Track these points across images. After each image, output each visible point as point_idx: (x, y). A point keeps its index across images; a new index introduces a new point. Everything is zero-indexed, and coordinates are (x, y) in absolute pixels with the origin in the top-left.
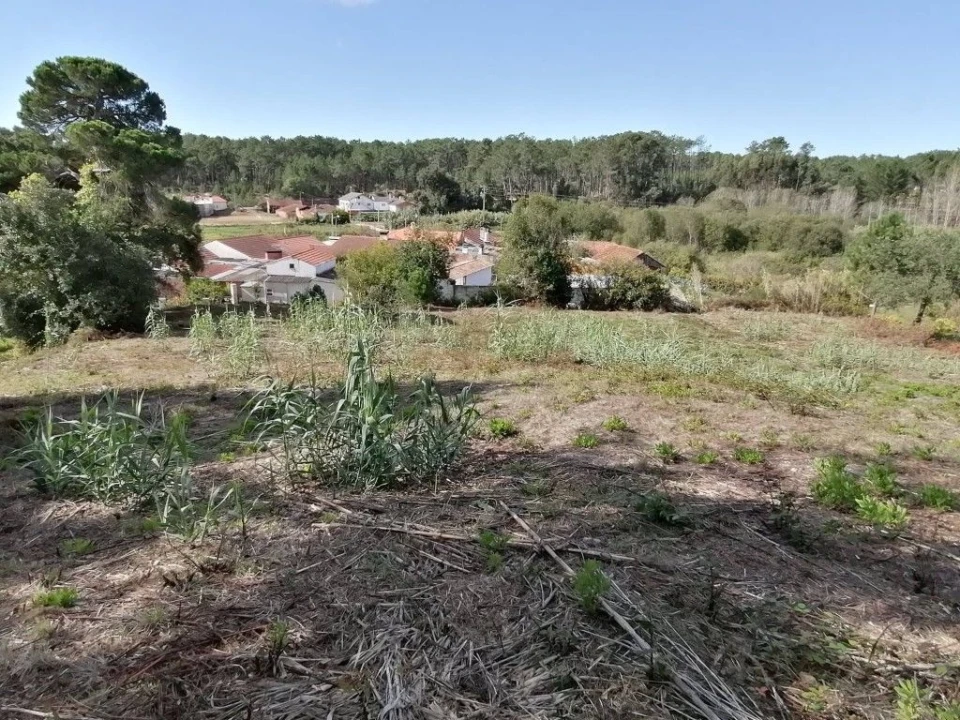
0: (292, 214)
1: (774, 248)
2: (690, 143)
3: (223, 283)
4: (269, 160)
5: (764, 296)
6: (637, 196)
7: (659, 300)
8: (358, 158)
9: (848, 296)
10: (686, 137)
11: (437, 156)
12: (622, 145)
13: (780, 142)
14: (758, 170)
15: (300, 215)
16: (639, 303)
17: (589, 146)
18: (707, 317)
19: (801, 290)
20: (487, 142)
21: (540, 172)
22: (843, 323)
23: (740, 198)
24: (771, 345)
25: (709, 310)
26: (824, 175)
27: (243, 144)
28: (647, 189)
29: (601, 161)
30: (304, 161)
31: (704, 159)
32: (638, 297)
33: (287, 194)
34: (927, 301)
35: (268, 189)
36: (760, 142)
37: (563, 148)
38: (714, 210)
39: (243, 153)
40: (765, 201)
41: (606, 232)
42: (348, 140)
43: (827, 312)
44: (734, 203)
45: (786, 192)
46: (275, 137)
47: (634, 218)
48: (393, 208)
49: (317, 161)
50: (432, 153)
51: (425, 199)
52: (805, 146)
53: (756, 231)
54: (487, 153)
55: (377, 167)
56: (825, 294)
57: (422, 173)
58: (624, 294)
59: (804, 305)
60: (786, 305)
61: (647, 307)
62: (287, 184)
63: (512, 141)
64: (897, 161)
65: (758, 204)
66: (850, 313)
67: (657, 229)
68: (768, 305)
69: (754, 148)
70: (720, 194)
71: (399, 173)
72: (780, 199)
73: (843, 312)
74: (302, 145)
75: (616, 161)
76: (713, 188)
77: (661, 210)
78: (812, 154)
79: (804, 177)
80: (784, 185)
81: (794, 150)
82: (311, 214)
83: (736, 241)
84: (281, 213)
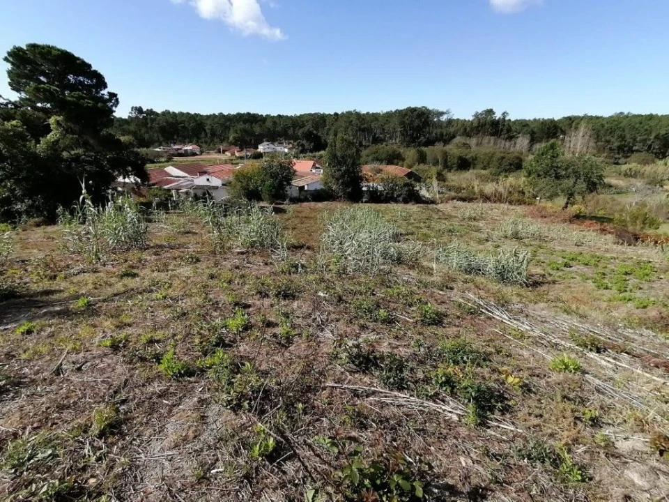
0: (233, 154)
1: (484, 168)
2: (442, 113)
3: (169, 190)
4: (222, 125)
5: (475, 194)
6: (414, 142)
7: (414, 197)
8: (269, 124)
9: (524, 193)
10: (441, 110)
11: (310, 122)
12: (406, 115)
13: (490, 112)
14: (478, 127)
15: (237, 154)
16: (401, 199)
17: (389, 115)
18: (440, 206)
19: (496, 190)
20: (336, 114)
21: (363, 130)
22: (520, 209)
23: (468, 142)
24: (475, 223)
25: (442, 202)
26: (513, 129)
27: (208, 117)
28: (419, 138)
29: (395, 121)
30: (241, 126)
31: (450, 122)
32: (401, 195)
33: (231, 144)
34: (571, 195)
35: (222, 141)
36: (480, 112)
37: (375, 117)
38: (453, 149)
39: (208, 122)
40: (481, 143)
41: (396, 161)
42: (264, 115)
43: (510, 203)
44: (464, 144)
45: (492, 138)
46: (226, 113)
47: (410, 153)
48: (286, 150)
49: (247, 126)
50: (307, 121)
51: (303, 145)
52: (504, 114)
53: (475, 159)
54: (336, 120)
55: (279, 129)
56: (510, 192)
57: (301, 131)
58: (393, 193)
59: (497, 198)
60: (487, 198)
61: (406, 201)
62: (231, 138)
63: (349, 113)
64: (552, 121)
65: (477, 145)
66: (525, 203)
67: (422, 159)
68: (476, 199)
69: (476, 115)
70: (458, 139)
71: (290, 132)
72: (489, 142)
73: (520, 202)
74: (240, 118)
75: (402, 123)
76: (454, 137)
77: (424, 149)
78: (507, 118)
79: (502, 130)
80: (492, 135)
81: (498, 115)
82: (243, 154)
83: (464, 164)
84: (228, 154)
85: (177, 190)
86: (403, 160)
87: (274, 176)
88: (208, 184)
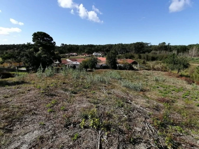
0: (86, 56)
2: (148, 44)
3: (66, 65)
4: (83, 48)
5: (151, 68)
6: (139, 52)
7: (132, 69)
8: (96, 47)
10: (148, 43)
11: (108, 47)
12: (136, 44)
13: (164, 43)
14: (160, 48)
15: (87, 56)
17: (131, 44)
19: (158, 67)
20: (115, 44)
21: (123, 49)
22: (164, 73)
23: (156, 52)
25: (140, 70)
26: (172, 48)
27: (80, 46)
28: (140, 51)
29: (133, 46)
30: (89, 48)
31: (151, 46)
32: (127, 68)
33: (86, 53)
35: (83, 52)
36: (161, 43)
37: (127, 45)
38: (150, 55)
39: (80, 47)
40: (161, 53)
41: (132, 58)
42: (95, 45)
44: (154, 53)
45: (164, 51)
46: (85, 45)
47: (136, 56)
48: (100, 55)
49: (90, 48)
50: (107, 46)
51: (105, 53)
52: (169, 44)
53: (157, 57)
54: (115, 46)
55: (99, 49)
56: (162, 68)
57: (105, 49)
58: (125, 67)
59: (158, 69)
60: (154, 69)
61: (129, 70)
62: (86, 51)
63: (120, 44)
64: (185, 46)
65: (159, 53)
67: (140, 57)
68: (151, 70)
69: (160, 44)
70: (153, 51)
71: (102, 49)
74: (88, 46)
75: (135, 47)
77: (141, 54)
78: (170, 45)
79: (168, 49)
81: (167, 44)
82: (88, 56)
83: (153, 59)
84: (84, 55)
85: (68, 65)
86: (134, 58)
87: (92, 62)
88: (76, 64)
